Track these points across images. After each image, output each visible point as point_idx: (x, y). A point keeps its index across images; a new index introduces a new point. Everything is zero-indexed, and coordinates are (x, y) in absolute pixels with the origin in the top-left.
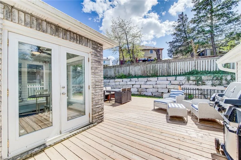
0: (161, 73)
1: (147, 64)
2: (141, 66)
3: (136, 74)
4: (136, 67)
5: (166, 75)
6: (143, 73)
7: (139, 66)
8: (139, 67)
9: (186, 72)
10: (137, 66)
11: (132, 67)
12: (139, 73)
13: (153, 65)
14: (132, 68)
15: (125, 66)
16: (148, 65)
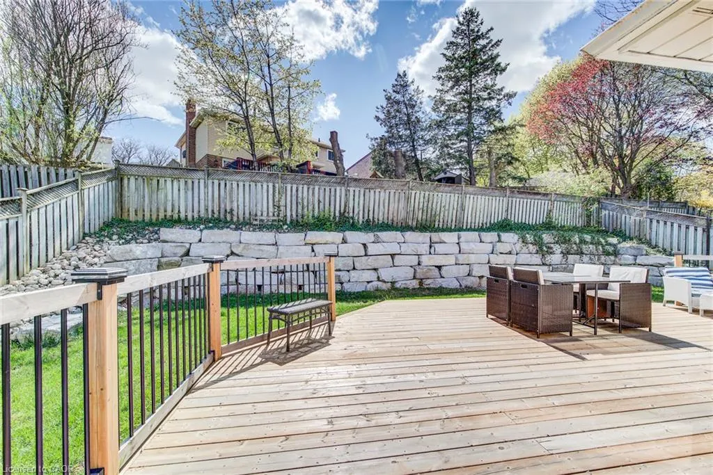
0: (443, 222)
1: (412, 190)
2: (392, 191)
3: (371, 218)
4: (372, 192)
5: (453, 227)
6: (395, 215)
7: (383, 191)
8: (382, 194)
9: (492, 222)
10: (377, 190)
11: (357, 190)
12: (381, 214)
13: (427, 193)
14: (357, 193)
15: (328, 182)
16: (413, 192)
